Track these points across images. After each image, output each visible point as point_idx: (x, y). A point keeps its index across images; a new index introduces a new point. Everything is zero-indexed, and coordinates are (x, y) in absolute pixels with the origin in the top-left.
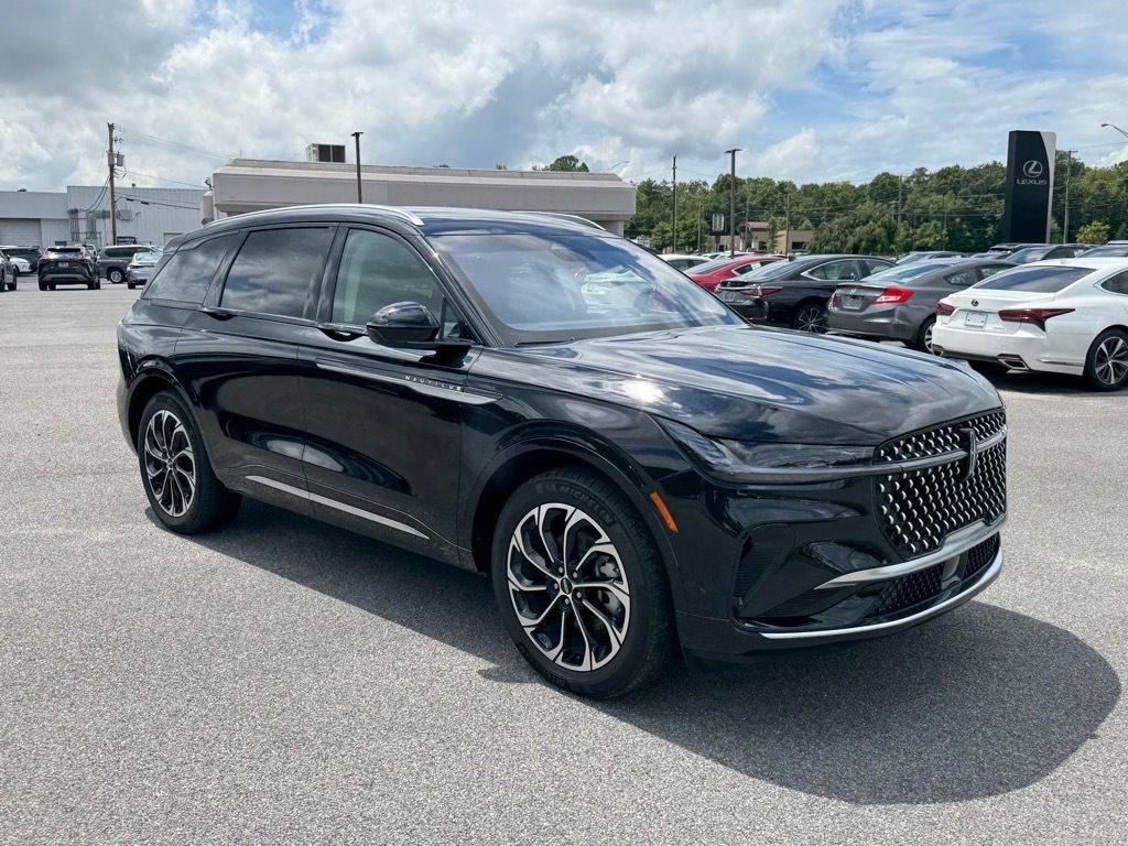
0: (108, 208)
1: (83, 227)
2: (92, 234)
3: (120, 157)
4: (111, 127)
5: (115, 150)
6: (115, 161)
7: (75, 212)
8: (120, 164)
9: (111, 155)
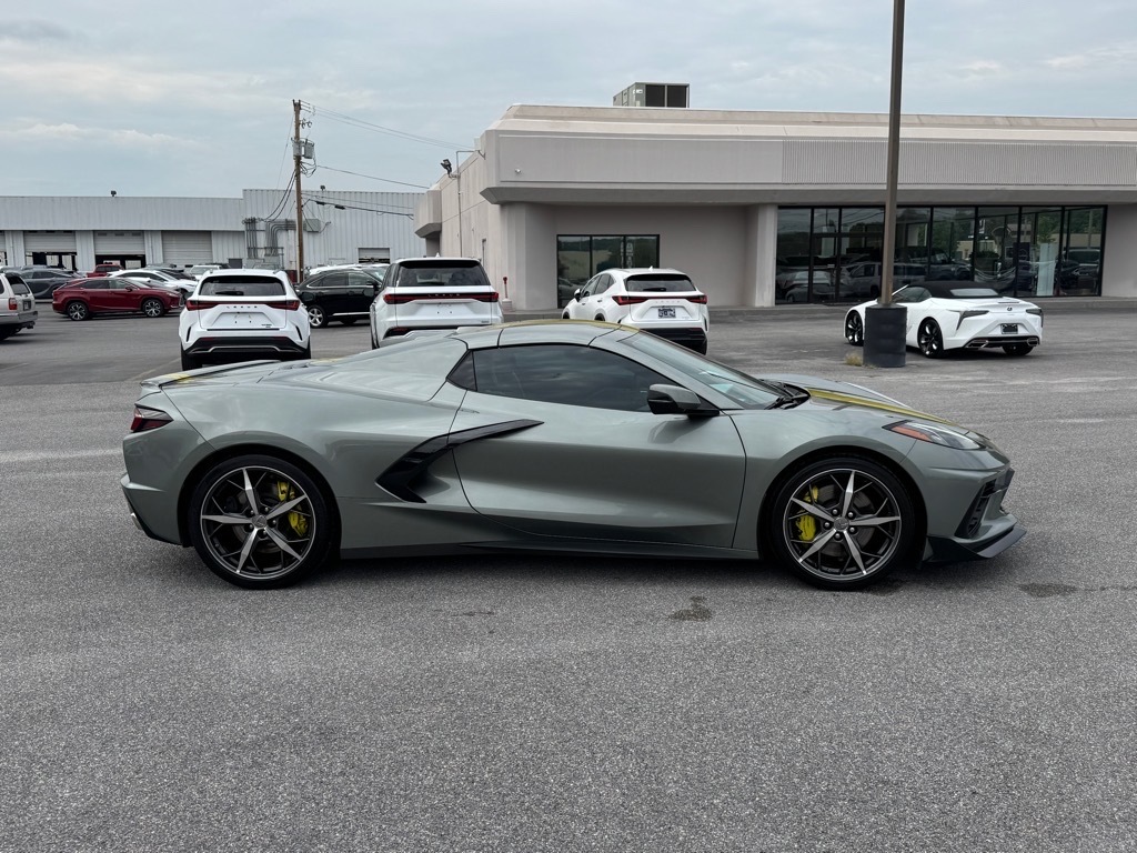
0: (294, 215)
1: (262, 240)
2: (273, 249)
3: (309, 147)
4: (297, 106)
5: (303, 137)
6: (302, 152)
7: (251, 222)
8: (309, 155)
9: (297, 143)
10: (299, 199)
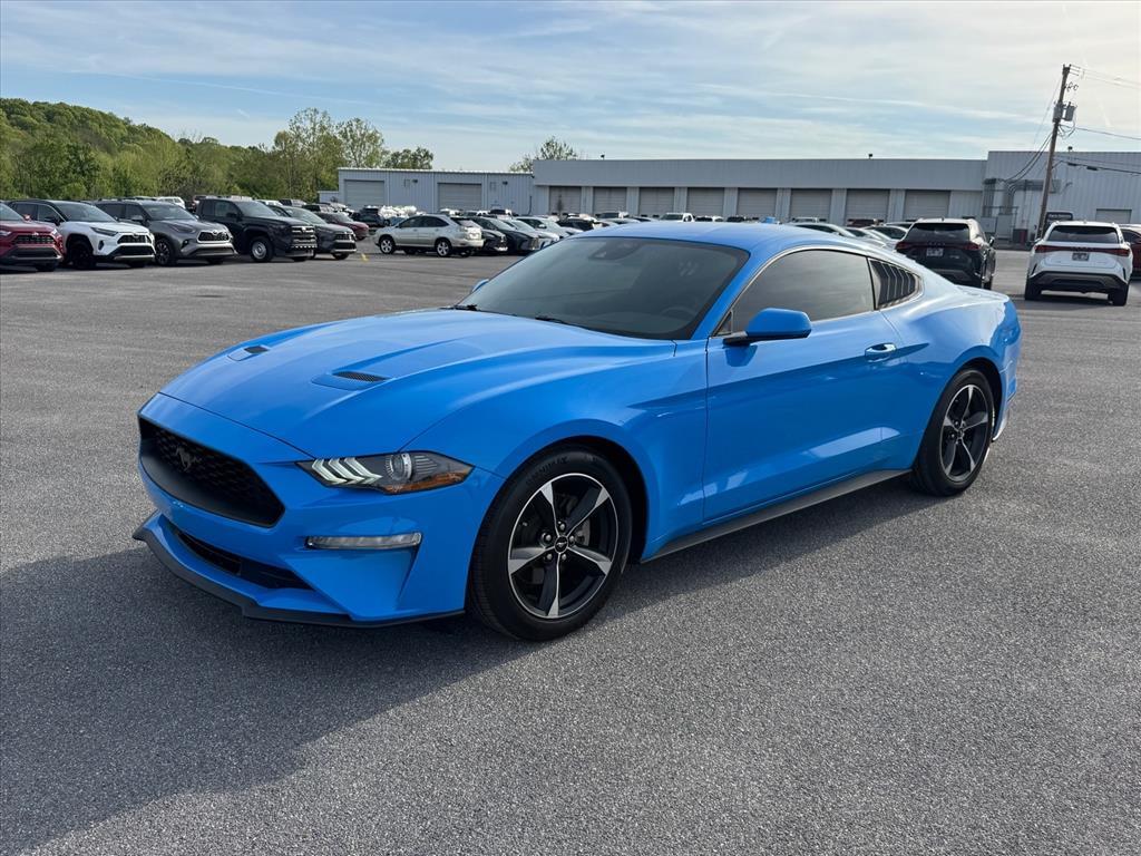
0: (1042, 177)
1: (998, 199)
2: (1008, 209)
3: (1071, 109)
4: (1066, 71)
5: (1066, 101)
7: (992, 182)
8: (1069, 118)
9: (1060, 105)
10: (1051, 161)
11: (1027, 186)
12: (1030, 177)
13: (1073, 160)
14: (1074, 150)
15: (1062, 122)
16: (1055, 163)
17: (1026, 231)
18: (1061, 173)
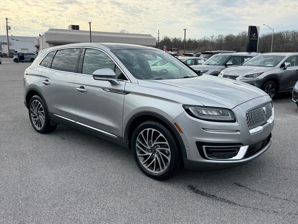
0: (7, 42)
2: (1, 49)
4: (7, 19)
8: (10, 29)
9: (7, 26)
10: (8, 38)
11: (4, 43)
12: (4, 41)
13: (13, 38)
14: (13, 35)
15: (8, 30)
16: (9, 39)
17: (6, 54)
18: (11, 41)
